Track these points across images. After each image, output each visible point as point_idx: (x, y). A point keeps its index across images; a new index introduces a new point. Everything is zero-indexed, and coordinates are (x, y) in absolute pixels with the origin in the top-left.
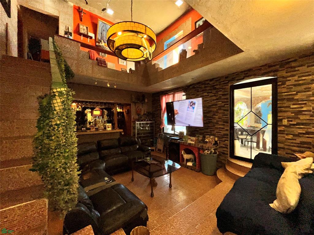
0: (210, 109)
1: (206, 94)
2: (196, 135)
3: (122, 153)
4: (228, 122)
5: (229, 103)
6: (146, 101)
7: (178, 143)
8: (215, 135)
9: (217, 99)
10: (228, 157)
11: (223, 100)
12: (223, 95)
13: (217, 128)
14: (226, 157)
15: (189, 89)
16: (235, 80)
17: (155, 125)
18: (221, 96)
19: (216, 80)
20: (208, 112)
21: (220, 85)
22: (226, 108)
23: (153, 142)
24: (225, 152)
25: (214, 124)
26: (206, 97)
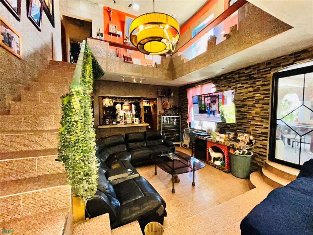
0: (246, 103)
1: (240, 85)
2: (226, 132)
3: (147, 146)
4: (268, 119)
5: (270, 95)
6: (172, 95)
7: (205, 140)
8: (250, 133)
9: (254, 91)
10: (266, 160)
11: (262, 92)
12: (262, 85)
13: (253, 125)
14: (263, 160)
15: (219, 80)
16: (281, 66)
17: (182, 120)
18: (259, 86)
19: (254, 67)
20: (242, 105)
21: (258, 73)
22: (266, 102)
23: (179, 136)
24: (263, 154)
25: (249, 120)
26: (240, 88)
